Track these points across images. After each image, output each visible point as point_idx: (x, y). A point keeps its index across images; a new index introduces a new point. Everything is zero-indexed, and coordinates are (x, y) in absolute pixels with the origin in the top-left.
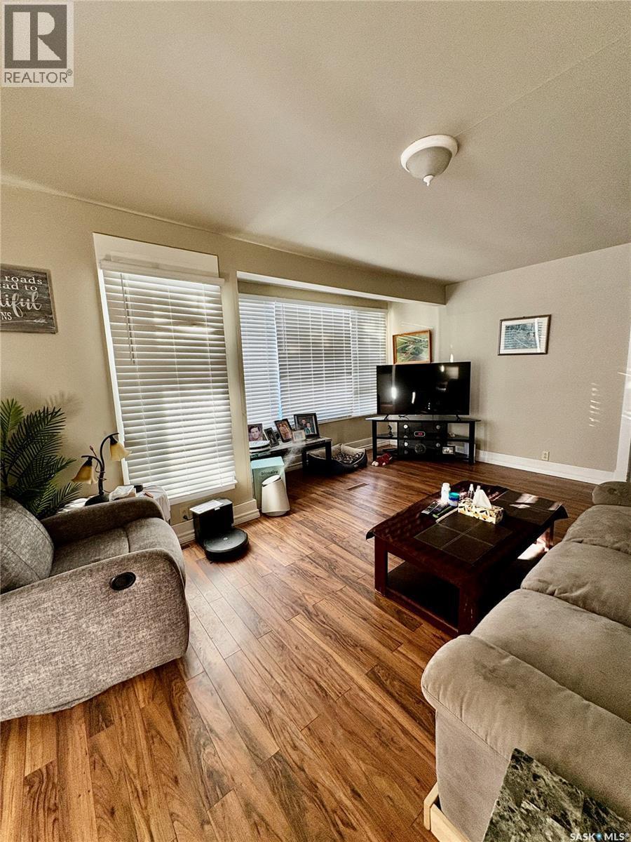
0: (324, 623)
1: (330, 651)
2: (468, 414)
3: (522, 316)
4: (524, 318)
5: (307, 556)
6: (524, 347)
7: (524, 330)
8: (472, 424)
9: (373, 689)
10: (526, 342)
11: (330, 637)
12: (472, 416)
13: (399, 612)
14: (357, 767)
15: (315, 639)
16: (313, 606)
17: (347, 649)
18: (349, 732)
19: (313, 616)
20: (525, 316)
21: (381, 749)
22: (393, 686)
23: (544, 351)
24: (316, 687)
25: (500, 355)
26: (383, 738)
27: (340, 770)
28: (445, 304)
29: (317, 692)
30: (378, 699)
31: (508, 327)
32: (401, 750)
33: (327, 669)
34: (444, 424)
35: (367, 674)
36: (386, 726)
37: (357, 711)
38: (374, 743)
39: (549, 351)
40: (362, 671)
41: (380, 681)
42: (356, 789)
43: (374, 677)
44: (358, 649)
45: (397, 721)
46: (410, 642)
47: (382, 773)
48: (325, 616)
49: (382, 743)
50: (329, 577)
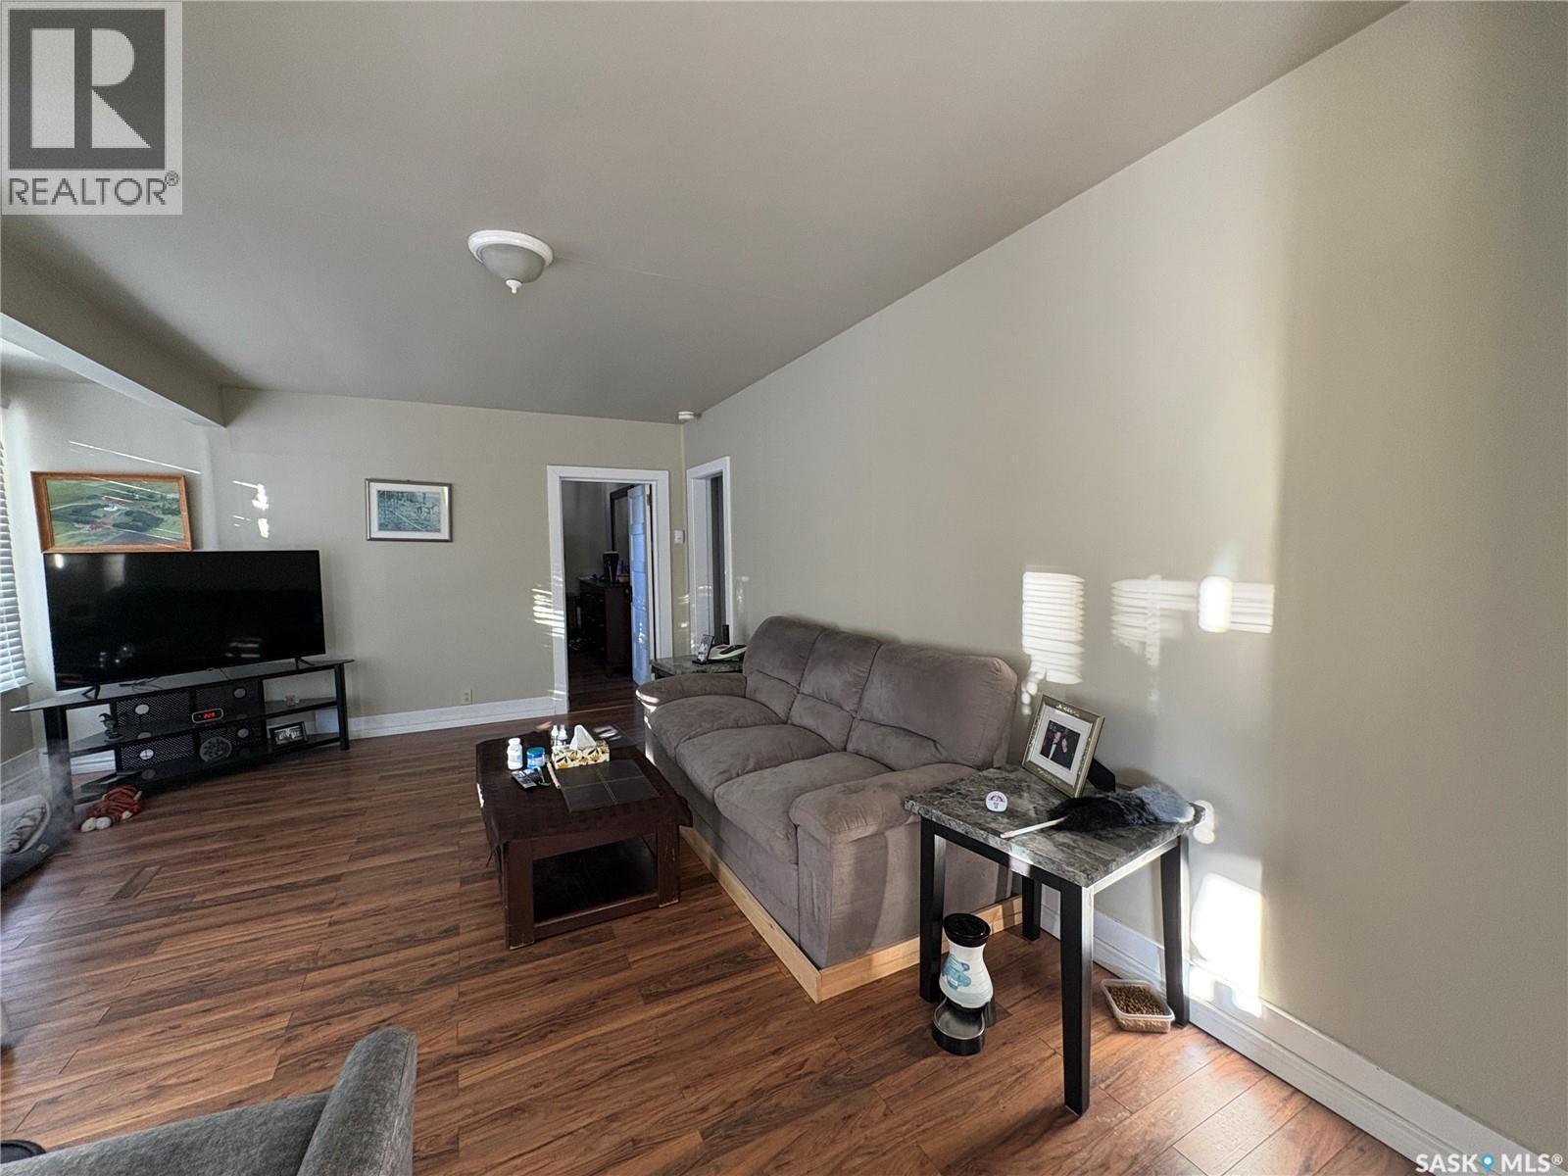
0: (516, 1035)
1: (579, 1038)
2: (324, 653)
3: (406, 479)
4: (409, 482)
5: (287, 1028)
6: (414, 530)
7: (411, 501)
8: (339, 669)
9: (670, 1003)
10: (417, 521)
11: (551, 1032)
12: (330, 655)
13: (572, 941)
14: (752, 1044)
15: (539, 1054)
16: (458, 1043)
17: (592, 1016)
18: (711, 1042)
19: (486, 1048)
20: (412, 479)
21: (741, 1017)
22: (677, 982)
23: (447, 537)
24: (629, 1068)
25: (371, 539)
26: (732, 1012)
27: (748, 1062)
28: (225, 425)
29: (637, 1069)
30: (684, 1003)
31: (382, 494)
32: (750, 999)
33: (608, 1049)
34: (257, 684)
35: (646, 1004)
36: (721, 1005)
37: (689, 1028)
38: (733, 1021)
39: (454, 538)
40: (638, 1006)
41: (663, 993)
42: (772, 1049)
43: (650, 998)
44: (600, 1002)
45: (719, 993)
46: (628, 947)
47: (765, 1023)
48: (501, 1029)
49: (736, 1014)
50: (406, 1003)
